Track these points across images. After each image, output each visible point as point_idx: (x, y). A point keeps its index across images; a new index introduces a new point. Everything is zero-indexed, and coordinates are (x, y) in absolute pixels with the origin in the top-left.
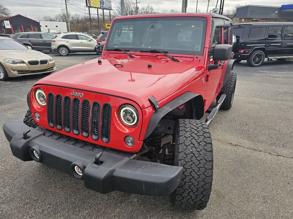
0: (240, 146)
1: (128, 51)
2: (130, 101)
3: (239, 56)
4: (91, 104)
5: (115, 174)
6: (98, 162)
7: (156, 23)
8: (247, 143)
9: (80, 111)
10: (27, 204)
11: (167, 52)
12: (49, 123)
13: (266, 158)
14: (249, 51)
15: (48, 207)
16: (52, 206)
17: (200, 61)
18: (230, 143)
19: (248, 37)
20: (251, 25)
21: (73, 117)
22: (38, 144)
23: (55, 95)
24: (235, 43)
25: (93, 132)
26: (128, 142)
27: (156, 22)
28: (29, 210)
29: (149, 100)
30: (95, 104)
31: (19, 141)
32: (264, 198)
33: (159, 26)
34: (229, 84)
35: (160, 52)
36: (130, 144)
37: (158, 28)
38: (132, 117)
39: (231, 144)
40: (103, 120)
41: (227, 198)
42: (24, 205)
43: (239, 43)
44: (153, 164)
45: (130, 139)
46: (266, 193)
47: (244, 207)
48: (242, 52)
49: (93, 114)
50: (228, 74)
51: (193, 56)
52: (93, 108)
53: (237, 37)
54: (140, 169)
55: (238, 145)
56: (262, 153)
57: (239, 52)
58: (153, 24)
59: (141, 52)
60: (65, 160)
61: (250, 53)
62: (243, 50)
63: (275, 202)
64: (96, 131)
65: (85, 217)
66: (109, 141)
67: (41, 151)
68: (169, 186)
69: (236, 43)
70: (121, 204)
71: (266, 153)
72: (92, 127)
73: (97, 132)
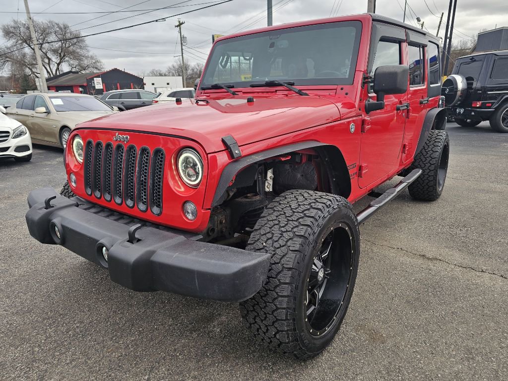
0: (441, 260)
1: (233, 87)
2: (192, 143)
3: (473, 113)
4: (138, 152)
5: (155, 258)
6: (132, 239)
7: (278, 38)
8: (458, 257)
9: (123, 165)
10: (49, 319)
11: (292, 84)
12: (86, 188)
13: (492, 284)
14: (493, 103)
15: (77, 327)
16: (83, 325)
17: (347, 94)
18: (422, 253)
19: (490, 78)
20: (496, 55)
21: (115, 176)
22: (61, 217)
23: (94, 143)
24: (463, 91)
25: (140, 198)
26: (188, 213)
27: (279, 36)
28: (48, 328)
29: (223, 141)
30: (144, 150)
31: (38, 211)
32: (469, 351)
33: (283, 42)
34: (431, 152)
35: (281, 85)
36: (190, 217)
37: (282, 46)
38: (195, 170)
39: (423, 256)
40: (154, 177)
41: (390, 343)
42: (44, 319)
43: (472, 89)
44: (222, 248)
45: (190, 207)
46: (476, 344)
47: (422, 362)
48: (478, 106)
49: (140, 167)
50: (427, 132)
51: (335, 87)
52: (141, 158)
53: (469, 80)
54: (194, 253)
55: (437, 259)
56: (486, 275)
57: (473, 106)
58: (273, 41)
59: (253, 86)
60: (90, 238)
61: (495, 106)
62: (481, 102)
63: (492, 362)
64: (145, 195)
65: (128, 346)
66: (161, 213)
67: (63, 226)
68: (237, 282)
69: (466, 89)
70: (192, 333)
71: (494, 276)
72: (139, 190)
73: (145, 199)
